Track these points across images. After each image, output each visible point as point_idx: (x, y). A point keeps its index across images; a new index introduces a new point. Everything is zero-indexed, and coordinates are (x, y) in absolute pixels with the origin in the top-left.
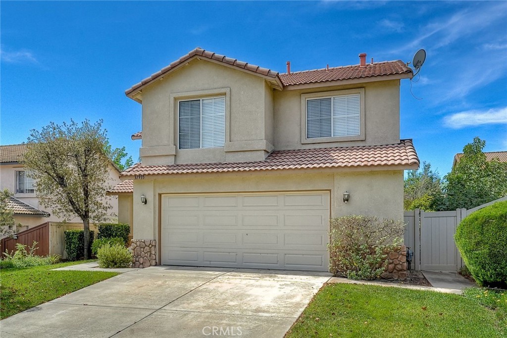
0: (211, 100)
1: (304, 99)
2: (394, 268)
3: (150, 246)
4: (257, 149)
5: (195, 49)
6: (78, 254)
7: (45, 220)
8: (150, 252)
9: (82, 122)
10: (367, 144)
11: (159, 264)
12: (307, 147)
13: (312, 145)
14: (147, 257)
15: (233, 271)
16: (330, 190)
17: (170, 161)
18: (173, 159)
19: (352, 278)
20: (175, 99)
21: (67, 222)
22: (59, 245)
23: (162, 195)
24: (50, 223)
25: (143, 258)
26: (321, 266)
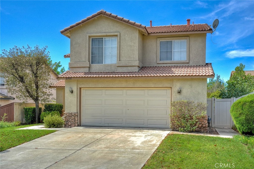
0: (109, 39)
1: (159, 41)
2: (202, 126)
3: (75, 116)
4: (134, 65)
5: (101, 11)
6: (32, 121)
7: (12, 101)
8: (75, 119)
9: (35, 47)
10: (190, 65)
11: (79, 125)
12: (160, 65)
13: (163, 64)
14: (73, 122)
15: (120, 129)
16: (171, 88)
17: (87, 70)
18: (88, 69)
19: (181, 131)
20: (89, 37)
21: (25, 102)
22: (20, 116)
23: (82, 89)
24: (15, 103)
25: (71, 122)
26: (166, 125)
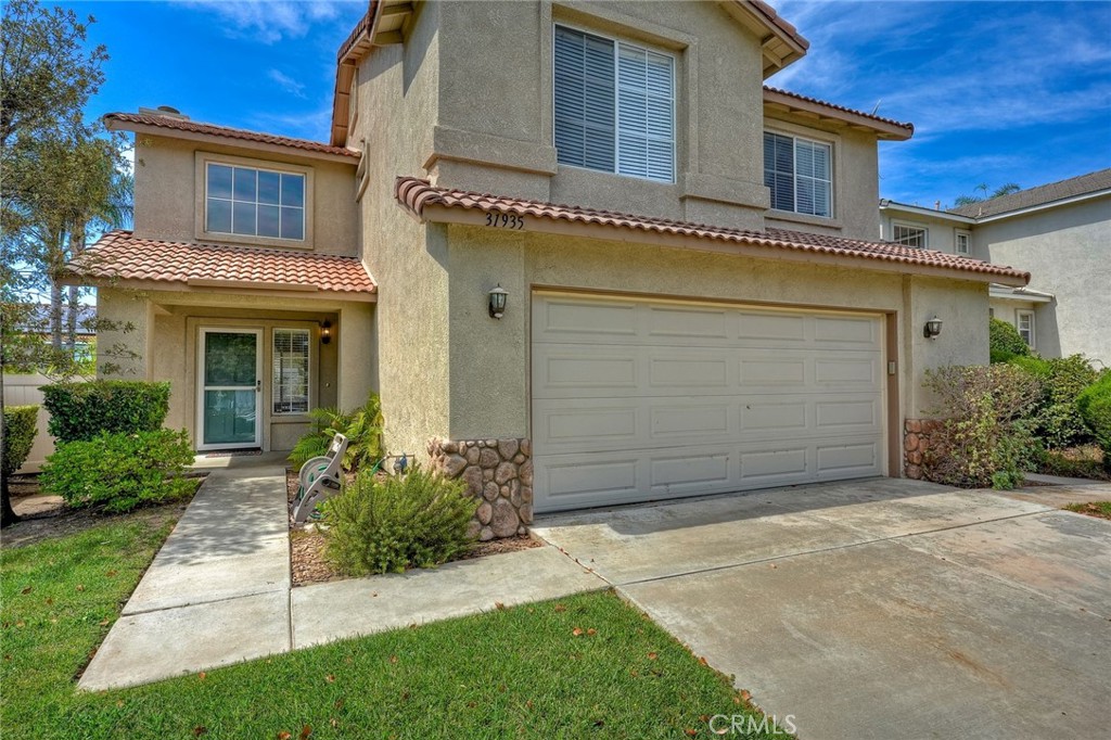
3: (520, 458)
8: (519, 478)
10: (844, 236)
16: (891, 313)
17: (539, 190)
18: (547, 187)
23: (534, 294)
25: (493, 503)
26: (872, 465)
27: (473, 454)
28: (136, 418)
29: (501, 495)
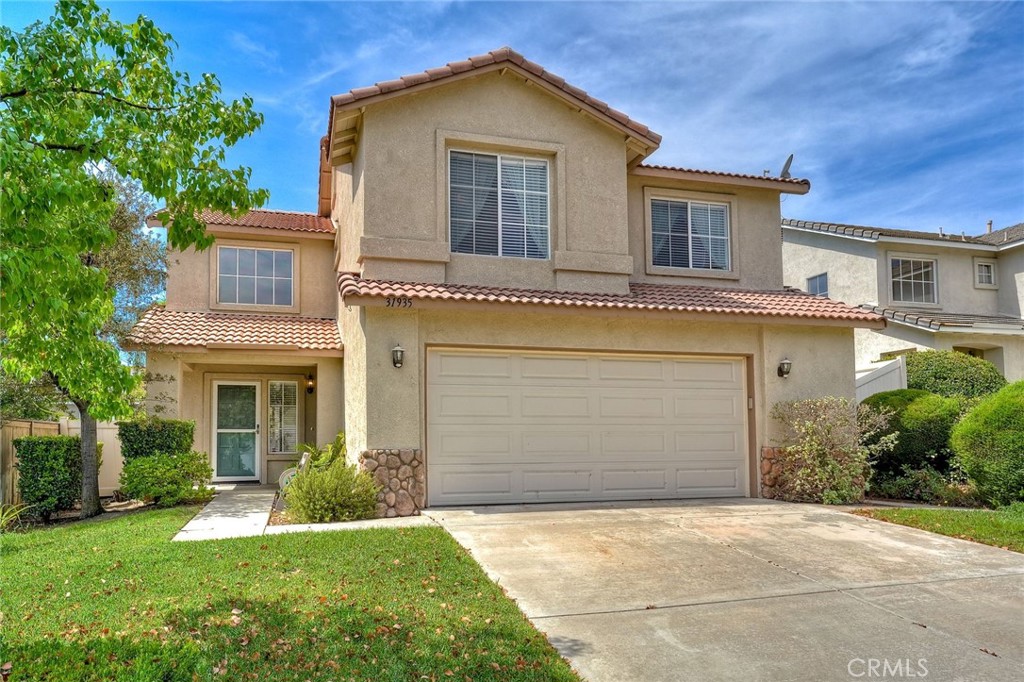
0: (519, 162)
1: (648, 196)
3: (415, 463)
4: (618, 269)
8: (414, 476)
12: (654, 281)
13: (662, 278)
14: (407, 490)
16: (749, 358)
17: (439, 274)
18: (443, 271)
23: (431, 348)
25: (396, 492)
26: (734, 487)
27: (383, 459)
28: (174, 445)
29: (402, 488)
